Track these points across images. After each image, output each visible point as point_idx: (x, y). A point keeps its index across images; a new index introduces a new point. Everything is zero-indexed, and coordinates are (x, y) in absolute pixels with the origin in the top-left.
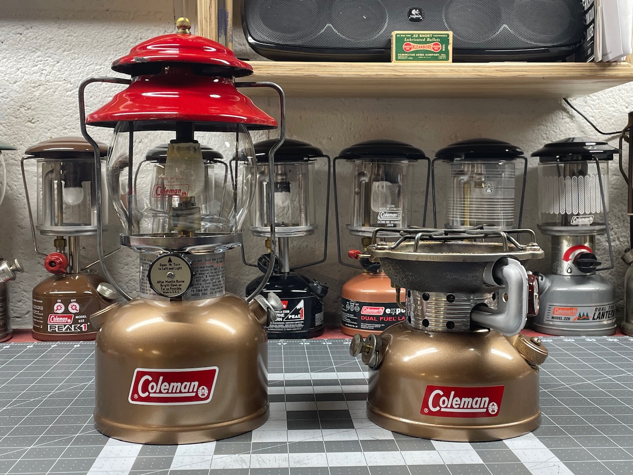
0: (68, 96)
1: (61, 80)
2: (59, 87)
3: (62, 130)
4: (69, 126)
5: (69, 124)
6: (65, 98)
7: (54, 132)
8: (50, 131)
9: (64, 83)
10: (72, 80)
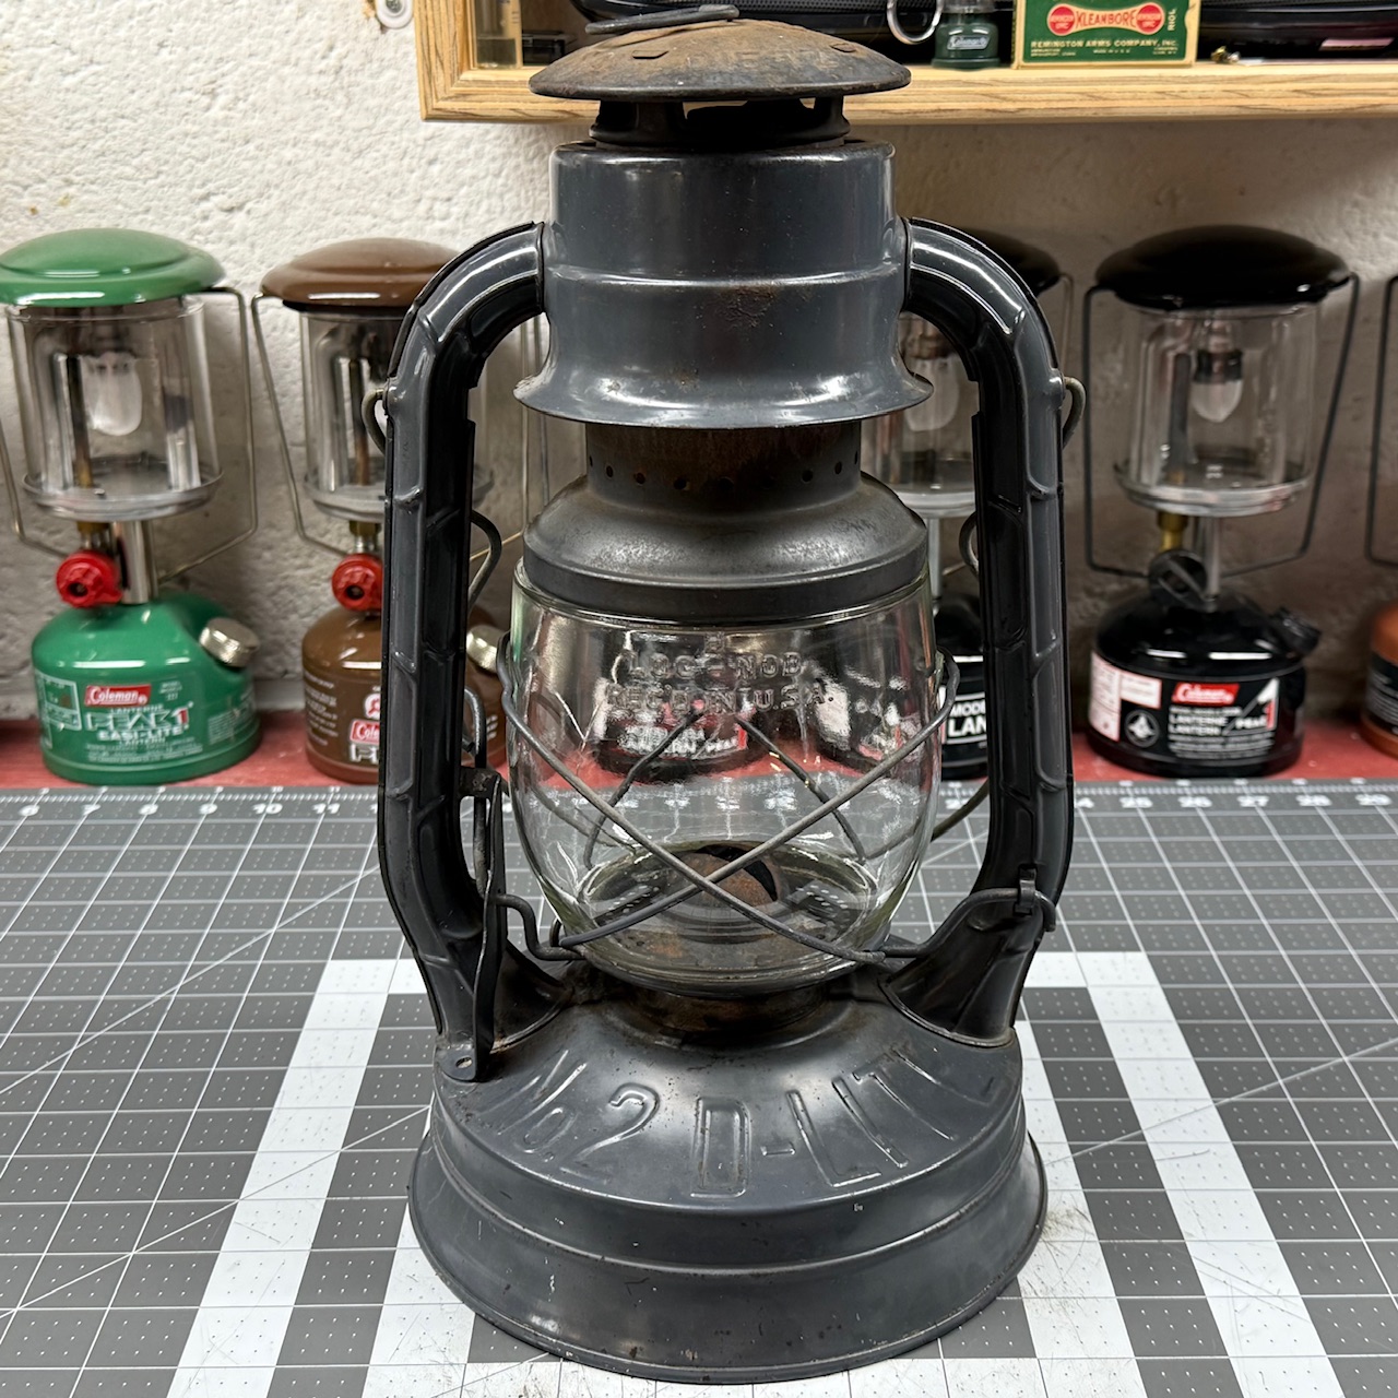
0: (67, 90)
1: (46, 42)
2: (40, 62)
3: (60, 188)
4: (78, 174)
5: (78, 168)
6: (61, 96)
7: (38, 195)
8: (30, 189)
9: (55, 52)
10: (76, 44)
